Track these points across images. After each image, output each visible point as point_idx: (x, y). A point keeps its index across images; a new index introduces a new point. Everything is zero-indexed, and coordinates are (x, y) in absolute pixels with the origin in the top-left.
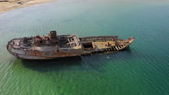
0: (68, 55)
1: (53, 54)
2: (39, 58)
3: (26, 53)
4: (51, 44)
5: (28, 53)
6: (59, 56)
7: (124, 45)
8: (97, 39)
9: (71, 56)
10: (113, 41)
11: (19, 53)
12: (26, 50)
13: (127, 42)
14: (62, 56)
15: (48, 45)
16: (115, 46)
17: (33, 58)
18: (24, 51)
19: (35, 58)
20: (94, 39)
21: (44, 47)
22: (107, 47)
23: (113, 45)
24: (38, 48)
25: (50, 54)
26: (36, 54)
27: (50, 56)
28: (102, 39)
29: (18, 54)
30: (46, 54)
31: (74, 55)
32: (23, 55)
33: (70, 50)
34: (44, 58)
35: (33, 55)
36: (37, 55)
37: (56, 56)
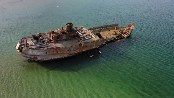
0: (89, 48)
1: (75, 50)
2: (61, 56)
3: (46, 53)
4: (68, 39)
5: (49, 52)
6: (81, 51)
7: (128, 32)
8: (100, 29)
9: (91, 48)
10: (116, 29)
11: (39, 54)
12: (47, 49)
13: (129, 29)
14: (83, 50)
15: (66, 40)
16: (121, 34)
17: (54, 58)
18: (45, 51)
19: (57, 57)
20: (97, 29)
21: (63, 43)
22: (115, 36)
23: (119, 33)
24: (58, 45)
25: (72, 50)
26: (58, 52)
27: (73, 52)
28: (105, 29)
29: (36, 56)
30: (68, 51)
31: (94, 48)
32: (43, 55)
33: (91, 42)
34: (66, 56)
35: (54, 54)
36: (59, 54)
37: (77, 51)
